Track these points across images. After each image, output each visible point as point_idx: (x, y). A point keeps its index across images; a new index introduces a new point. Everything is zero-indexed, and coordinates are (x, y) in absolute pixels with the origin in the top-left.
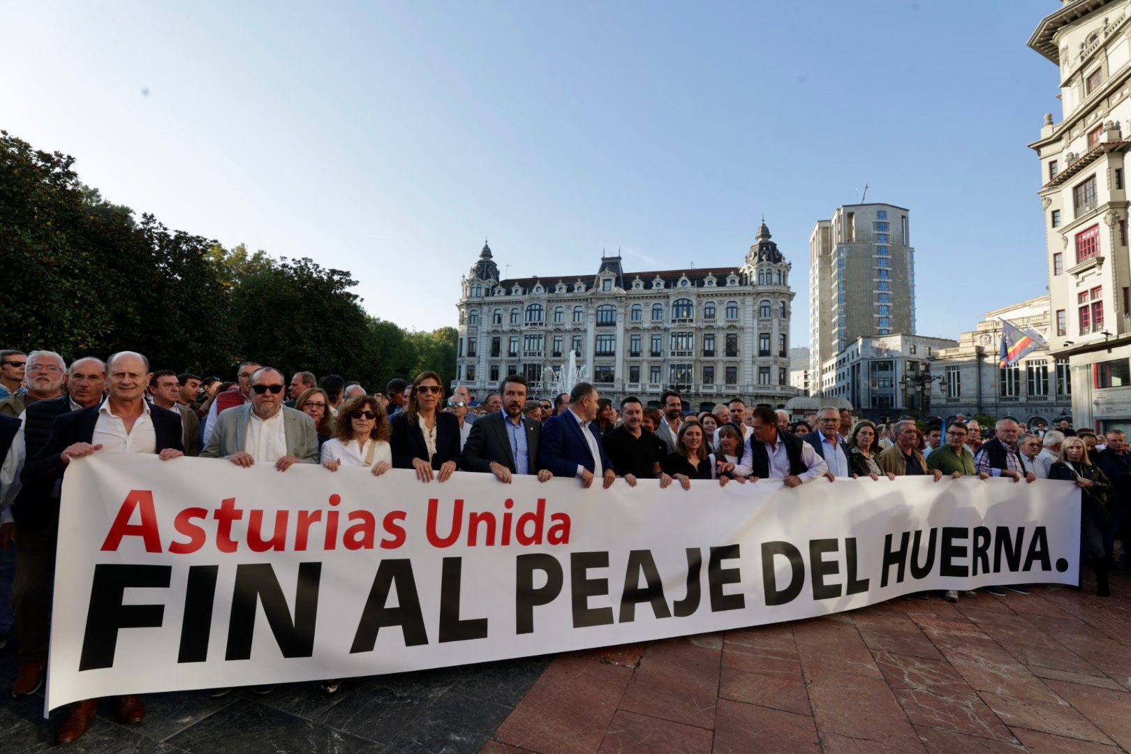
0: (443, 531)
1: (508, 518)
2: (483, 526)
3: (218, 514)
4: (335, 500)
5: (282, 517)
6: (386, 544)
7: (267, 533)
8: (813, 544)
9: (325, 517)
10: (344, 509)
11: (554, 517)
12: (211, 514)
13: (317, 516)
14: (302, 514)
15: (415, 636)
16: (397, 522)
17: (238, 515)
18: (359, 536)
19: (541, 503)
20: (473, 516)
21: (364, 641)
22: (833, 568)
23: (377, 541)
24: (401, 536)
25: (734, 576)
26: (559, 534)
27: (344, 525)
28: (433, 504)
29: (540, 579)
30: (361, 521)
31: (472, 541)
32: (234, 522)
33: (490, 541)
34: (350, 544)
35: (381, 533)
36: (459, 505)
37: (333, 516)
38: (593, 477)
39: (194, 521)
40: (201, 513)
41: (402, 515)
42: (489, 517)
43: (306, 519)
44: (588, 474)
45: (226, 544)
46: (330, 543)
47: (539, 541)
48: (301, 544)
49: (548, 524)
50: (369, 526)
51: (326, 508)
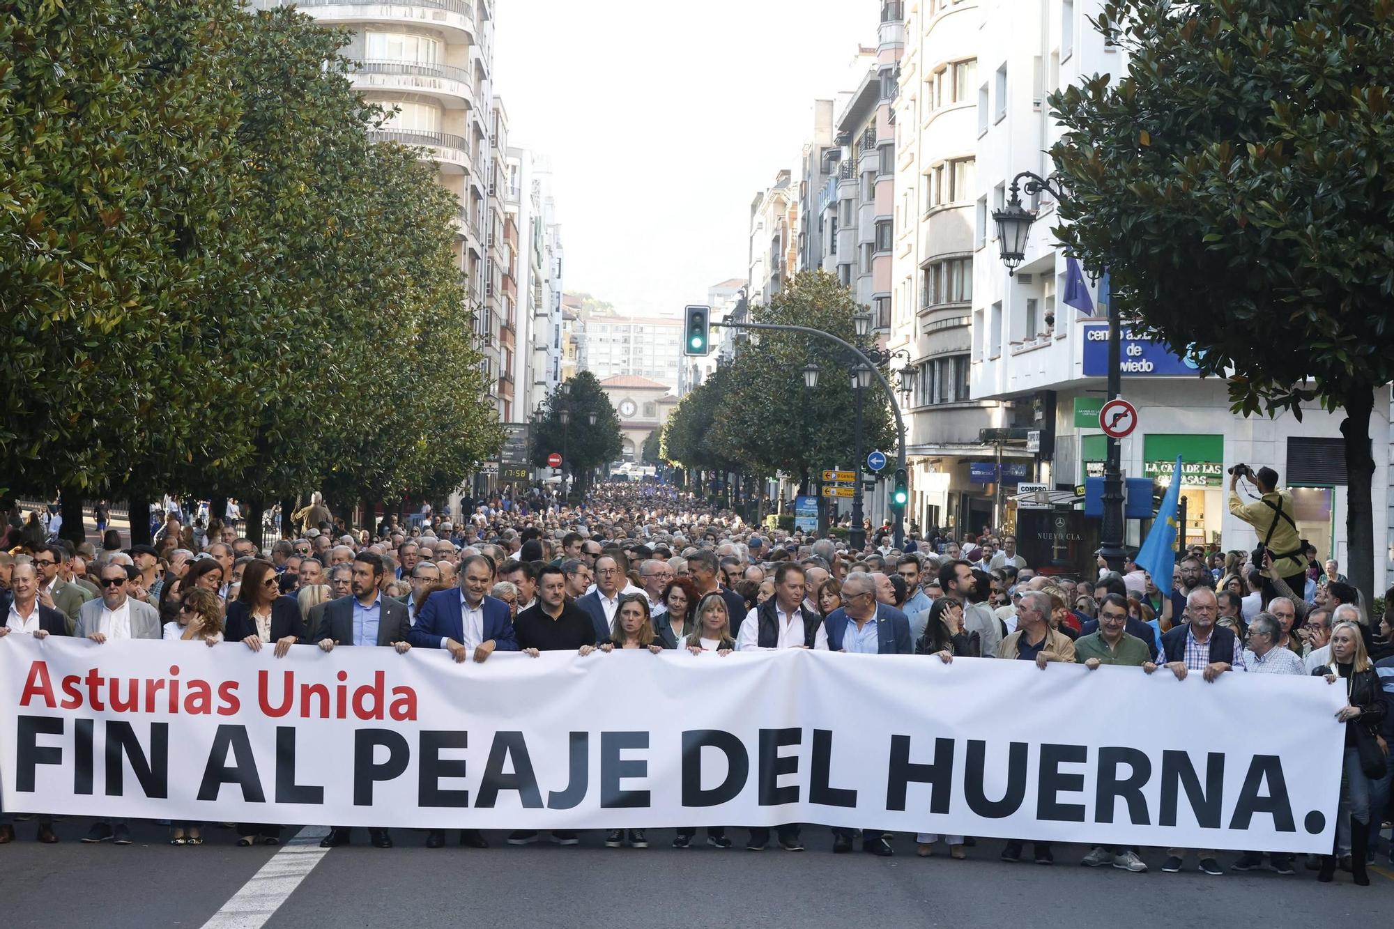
0: (275, 701)
1: (342, 691)
2: (315, 699)
3: (88, 681)
4: (175, 670)
5: (134, 685)
6: (222, 711)
7: (124, 698)
8: (765, 735)
9: (167, 685)
10: (183, 678)
11: (396, 691)
12: (83, 681)
13: (161, 684)
14: (149, 682)
15: (253, 794)
16: (231, 691)
17: (101, 682)
18: (198, 703)
19: (380, 676)
20: (304, 687)
21: (208, 791)
22: (791, 765)
23: (214, 708)
24: (235, 704)
25: (639, 769)
26: (403, 709)
27: (184, 692)
28: (263, 676)
29: (381, 754)
30: (198, 690)
31: (305, 712)
32: (99, 687)
33: (325, 713)
34: (191, 710)
35: (217, 701)
36: (289, 677)
37: (174, 686)
38: (464, 649)
39: (73, 685)
40: (77, 680)
41: (234, 685)
42: (321, 690)
43: (152, 687)
44: (456, 645)
45: (97, 706)
46: (173, 708)
47: (380, 716)
48: (150, 707)
49: (389, 698)
50: (206, 694)
51: (168, 678)
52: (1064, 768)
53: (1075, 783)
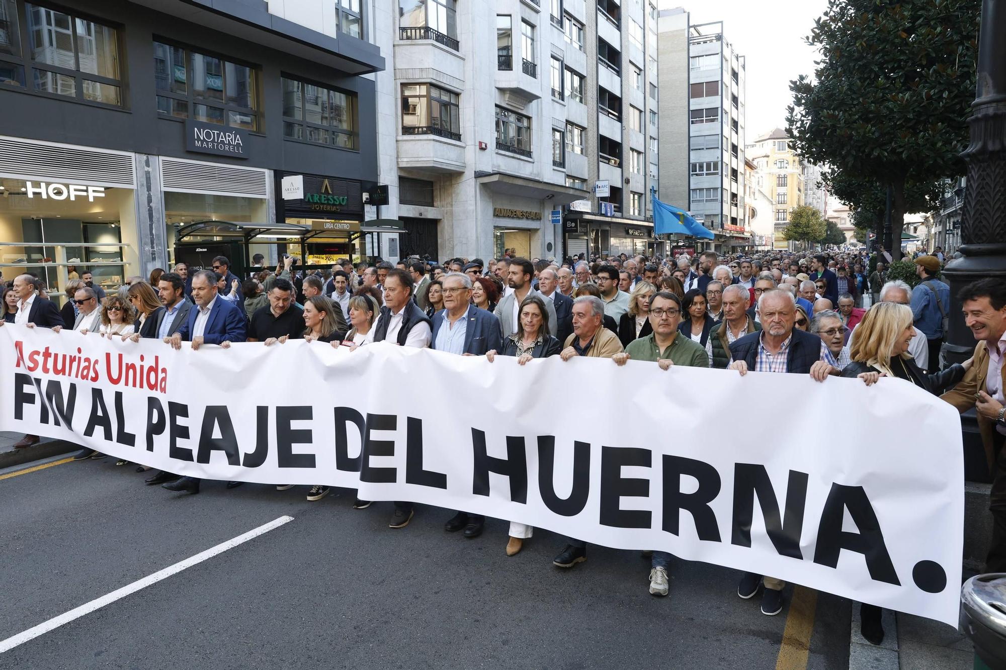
1: (142, 367)
2: (131, 374)
3: (43, 355)
4: (79, 350)
5: (64, 358)
6: (93, 379)
7: (59, 366)
9: (77, 359)
11: (162, 370)
12: (41, 354)
15: (107, 434)
17: (50, 355)
18: (85, 372)
19: (157, 358)
20: (127, 364)
21: (90, 430)
23: (91, 377)
24: (97, 374)
27: (82, 365)
28: (108, 355)
30: (87, 364)
31: (127, 383)
32: (49, 359)
33: (134, 384)
34: (82, 376)
35: (92, 373)
36: (120, 356)
37: (79, 359)
39: (36, 357)
42: (133, 366)
43: (72, 360)
45: (46, 370)
46: (78, 375)
47: (157, 389)
48: (70, 375)
49: (160, 376)
50: (87, 368)
51: (77, 354)
52: (628, 472)
53: (640, 488)
